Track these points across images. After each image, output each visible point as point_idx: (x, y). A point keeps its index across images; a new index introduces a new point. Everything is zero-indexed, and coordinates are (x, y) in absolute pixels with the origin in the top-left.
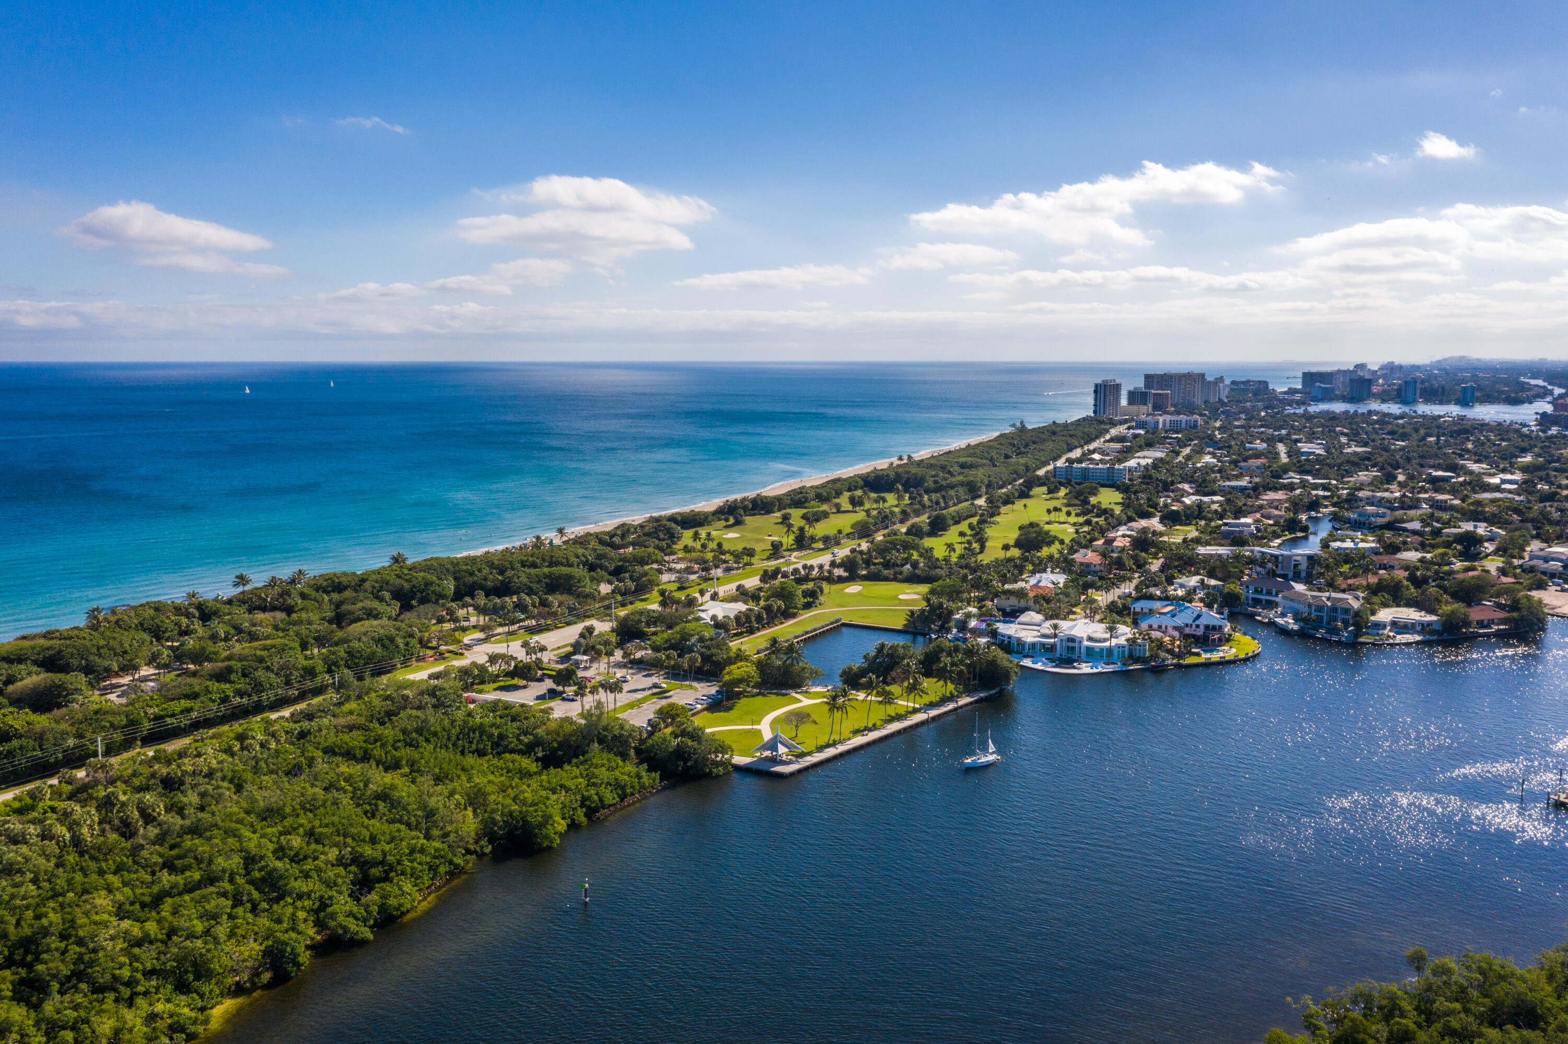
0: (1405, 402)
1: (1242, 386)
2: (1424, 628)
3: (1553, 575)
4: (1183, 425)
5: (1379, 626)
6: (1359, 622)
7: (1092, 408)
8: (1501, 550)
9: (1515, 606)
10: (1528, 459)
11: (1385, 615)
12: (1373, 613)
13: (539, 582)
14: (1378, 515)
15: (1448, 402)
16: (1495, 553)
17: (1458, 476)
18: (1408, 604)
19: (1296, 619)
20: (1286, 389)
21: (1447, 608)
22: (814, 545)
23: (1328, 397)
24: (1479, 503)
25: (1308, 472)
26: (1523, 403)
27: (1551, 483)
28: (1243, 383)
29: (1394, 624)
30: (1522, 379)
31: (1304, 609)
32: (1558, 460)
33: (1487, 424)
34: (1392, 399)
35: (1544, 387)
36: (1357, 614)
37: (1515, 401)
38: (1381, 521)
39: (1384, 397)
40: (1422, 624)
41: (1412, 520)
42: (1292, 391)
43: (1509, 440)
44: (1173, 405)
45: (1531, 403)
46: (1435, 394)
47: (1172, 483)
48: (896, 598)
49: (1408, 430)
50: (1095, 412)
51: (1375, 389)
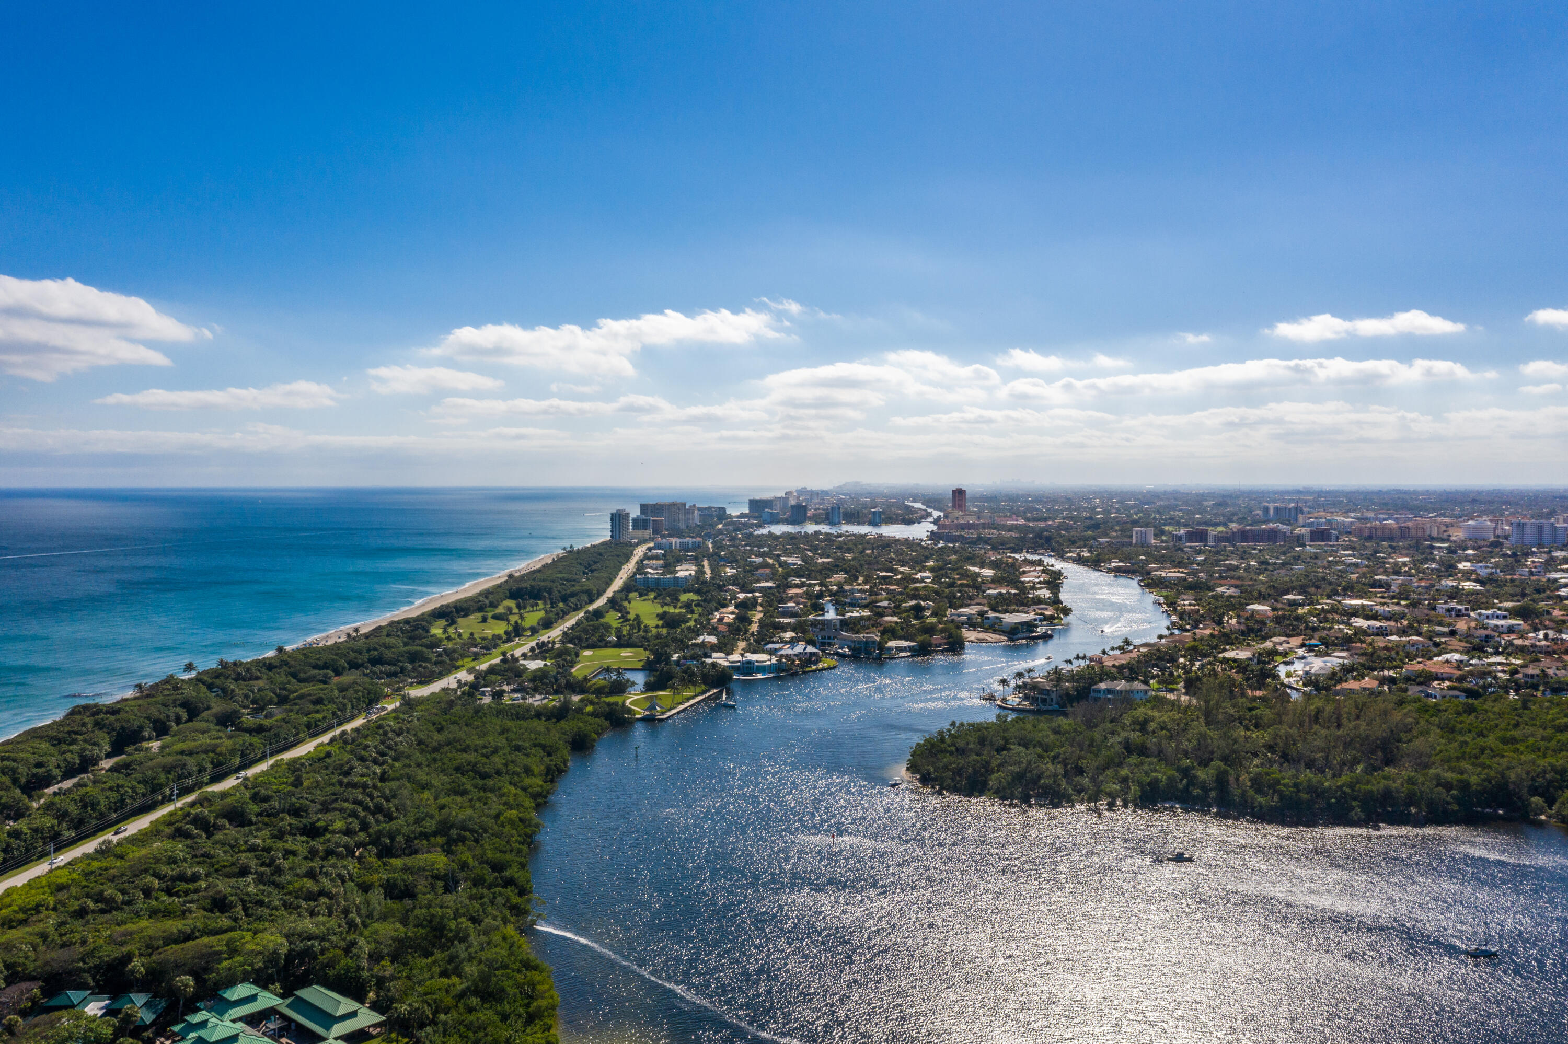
0: (832, 523)
1: (707, 512)
2: (910, 649)
3: (963, 624)
4: (690, 546)
5: (890, 649)
6: (881, 646)
7: (610, 534)
8: (934, 614)
9: (950, 636)
10: (931, 563)
11: (892, 644)
12: (886, 643)
13: (403, 656)
14: (862, 599)
15: (863, 524)
16: (931, 615)
17: (896, 575)
18: (900, 638)
19: (849, 648)
20: (738, 513)
21: (920, 638)
22: (525, 633)
23: (775, 520)
24: (916, 589)
25: (802, 577)
26: (914, 523)
27: (950, 578)
28: (706, 509)
29: (896, 648)
30: (906, 503)
31: (852, 645)
32: (950, 563)
33: (898, 540)
34: (823, 522)
35: (925, 510)
36: (880, 643)
37: (909, 522)
38: (864, 602)
39: (816, 520)
40: (909, 647)
41: (881, 601)
42: (743, 515)
43: (917, 551)
44: (667, 530)
45: (919, 523)
46: (853, 517)
47: (724, 585)
48: (619, 655)
49: (851, 545)
50: (612, 536)
51: (809, 513)
